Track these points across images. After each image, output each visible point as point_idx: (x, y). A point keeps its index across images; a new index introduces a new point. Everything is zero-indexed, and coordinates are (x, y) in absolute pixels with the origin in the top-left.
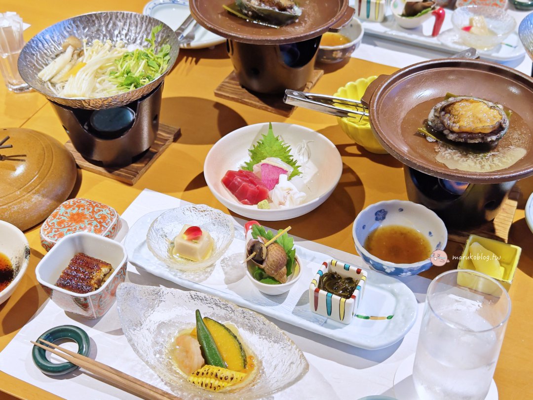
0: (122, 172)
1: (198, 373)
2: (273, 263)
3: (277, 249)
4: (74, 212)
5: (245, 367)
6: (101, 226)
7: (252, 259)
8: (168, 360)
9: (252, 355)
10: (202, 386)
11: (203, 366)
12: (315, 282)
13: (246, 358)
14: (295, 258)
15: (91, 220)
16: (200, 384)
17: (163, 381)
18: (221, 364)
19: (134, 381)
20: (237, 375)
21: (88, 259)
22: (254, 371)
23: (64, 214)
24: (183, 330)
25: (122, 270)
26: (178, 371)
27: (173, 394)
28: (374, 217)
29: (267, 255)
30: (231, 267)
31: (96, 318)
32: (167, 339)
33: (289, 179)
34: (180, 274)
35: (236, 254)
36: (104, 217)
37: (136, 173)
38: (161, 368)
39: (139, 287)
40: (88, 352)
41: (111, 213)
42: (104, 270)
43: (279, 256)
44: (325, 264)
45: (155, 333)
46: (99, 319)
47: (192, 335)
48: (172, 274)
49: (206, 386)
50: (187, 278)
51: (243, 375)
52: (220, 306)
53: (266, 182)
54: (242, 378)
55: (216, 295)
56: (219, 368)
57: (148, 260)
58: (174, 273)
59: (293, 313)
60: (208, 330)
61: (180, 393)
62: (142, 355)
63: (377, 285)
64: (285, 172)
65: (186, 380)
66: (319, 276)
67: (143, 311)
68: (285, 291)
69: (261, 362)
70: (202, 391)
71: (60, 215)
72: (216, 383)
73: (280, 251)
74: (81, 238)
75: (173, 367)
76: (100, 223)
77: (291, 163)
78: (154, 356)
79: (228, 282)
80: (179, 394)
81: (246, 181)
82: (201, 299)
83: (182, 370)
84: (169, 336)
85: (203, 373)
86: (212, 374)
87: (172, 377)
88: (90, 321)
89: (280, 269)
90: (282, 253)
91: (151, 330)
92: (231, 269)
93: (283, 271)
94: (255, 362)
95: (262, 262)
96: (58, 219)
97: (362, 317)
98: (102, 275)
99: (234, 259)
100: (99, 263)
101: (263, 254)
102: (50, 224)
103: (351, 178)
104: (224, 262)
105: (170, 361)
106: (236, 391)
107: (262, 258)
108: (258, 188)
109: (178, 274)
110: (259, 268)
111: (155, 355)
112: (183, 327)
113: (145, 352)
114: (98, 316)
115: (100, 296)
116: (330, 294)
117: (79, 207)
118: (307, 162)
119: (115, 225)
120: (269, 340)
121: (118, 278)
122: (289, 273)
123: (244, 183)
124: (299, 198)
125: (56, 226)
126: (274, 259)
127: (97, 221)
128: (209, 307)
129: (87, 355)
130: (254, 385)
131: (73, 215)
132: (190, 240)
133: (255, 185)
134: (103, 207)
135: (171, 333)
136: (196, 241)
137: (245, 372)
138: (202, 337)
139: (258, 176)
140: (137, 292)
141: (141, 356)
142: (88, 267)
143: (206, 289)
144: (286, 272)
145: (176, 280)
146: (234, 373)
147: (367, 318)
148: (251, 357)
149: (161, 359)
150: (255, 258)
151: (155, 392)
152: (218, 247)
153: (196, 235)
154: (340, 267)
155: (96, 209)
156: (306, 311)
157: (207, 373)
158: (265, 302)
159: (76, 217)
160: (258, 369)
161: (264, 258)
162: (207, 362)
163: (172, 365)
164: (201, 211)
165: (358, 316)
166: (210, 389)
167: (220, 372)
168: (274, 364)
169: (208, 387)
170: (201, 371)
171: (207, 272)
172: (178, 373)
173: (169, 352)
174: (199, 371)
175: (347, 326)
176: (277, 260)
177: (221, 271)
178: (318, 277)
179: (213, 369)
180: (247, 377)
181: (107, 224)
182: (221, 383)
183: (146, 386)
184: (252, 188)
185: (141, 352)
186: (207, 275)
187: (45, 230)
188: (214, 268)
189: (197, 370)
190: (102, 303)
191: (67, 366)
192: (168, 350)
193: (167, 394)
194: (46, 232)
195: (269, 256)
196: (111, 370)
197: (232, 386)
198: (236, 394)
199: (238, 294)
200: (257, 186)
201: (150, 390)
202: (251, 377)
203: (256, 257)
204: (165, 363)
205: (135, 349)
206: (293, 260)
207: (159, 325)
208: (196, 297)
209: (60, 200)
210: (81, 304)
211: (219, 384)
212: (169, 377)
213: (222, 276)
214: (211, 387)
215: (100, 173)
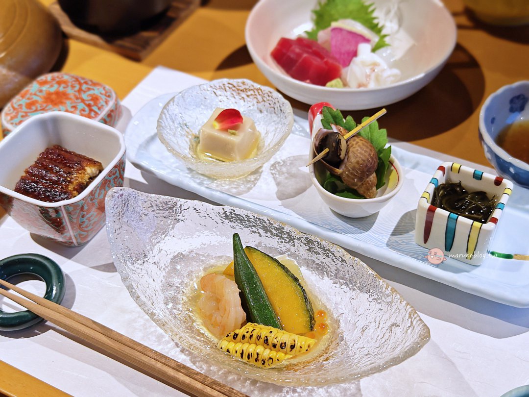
0: (127, 43)
1: (235, 336)
2: (357, 166)
3: (363, 145)
4: (53, 90)
5: (312, 328)
6: (91, 110)
7: (322, 159)
8: (186, 312)
9: (323, 309)
10: (242, 357)
11: (243, 325)
12: (427, 195)
13: (313, 314)
14: (389, 162)
15: (76, 101)
16: (239, 354)
17: (178, 347)
18: (274, 322)
19: (131, 345)
20: (302, 341)
21: (66, 154)
22: (327, 336)
23: (38, 93)
24: (212, 266)
25: (117, 169)
26: (202, 331)
27: (194, 367)
28: (508, 106)
29: (347, 152)
30: (286, 174)
31: (76, 244)
32: (186, 280)
33: (374, 50)
34: (208, 183)
35: (294, 157)
36: (95, 99)
37: (146, 44)
38: (175, 325)
39: (142, 196)
40: (59, 296)
41: (106, 92)
42: (90, 170)
43: (366, 154)
44: (441, 168)
45: (167, 270)
46: (81, 246)
47: (226, 273)
48: (195, 182)
49: (249, 358)
50: (219, 189)
51: (311, 341)
52: (271, 232)
53: (337, 56)
54: (309, 346)
55: (263, 214)
56: (272, 329)
57: (160, 161)
58: (198, 181)
59: (388, 245)
60: (253, 267)
61: (205, 367)
62: (144, 304)
63: (520, 206)
64: (367, 40)
65: (215, 347)
66: (433, 187)
67: (149, 235)
68: (372, 212)
69: (337, 322)
70: (242, 366)
71: (31, 94)
72: (266, 353)
73: (367, 147)
74: (55, 121)
75: (195, 324)
76: (89, 106)
77: (375, 28)
78: (163, 306)
79: (282, 196)
80: (203, 369)
81: (307, 52)
82: (241, 220)
83: (208, 329)
84: (190, 274)
85: (244, 336)
86: (259, 337)
87: (192, 341)
88: (68, 249)
89: (368, 176)
90: (371, 150)
91: (162, 264)
92: (286, 178)
93: (372, 179)
94: (328, 322)
95: (338, 163)
96: (29, 99)
97: (500, 256)
98: (86, 178)
99: (291, 164)
100: (82, 161)
101: (341, 150)
102: (16, 106)
103: (462, 57)
104: (275, 168)
105: (191, 314)
106: (297, 368)
107: (339, 156)
108: (326, 63)
109: (205, 182)
110: (333, 175)
111: (167, 304)
112: (212, 262)
113: (150, 298)
114: (79, 240)
115: (80, 207)
116: (454, 216)
117: (59, 83)
118: (397, 32)
119: (112, 111)
120: (350, 286)
121: (110, 181)
122: (380, 184)
123: (305, 55)
124: (389, 77)
125: (24, 109)
126: (358, 159)
127: (85, 104)
128: (253, 232)
129: (58, 301)
130: (327, 359)
131: (50, 94)
132: (225, 130)
133: (322, 57)
134: (95, 84)
135: (192, 272)
136: (234, 131)
137: (313, 337)
138: (244, 278)
139: (326, 46)
140: (140, 203)
141: (142, 305)
142: (65, 165)
143: (249, 205)
144: (375, 181)
145: (202, 190)
146: (296, 337)
147: (509, 257)
148: (321, 313)
149: (175, 311)
150: (327, 158)
151: (164, 364)
152: (266, 144)
153: (233, 122)
154: (466, 174)
155: (84, 87)
156: (407, 244)
157: (251, 337)
158: (341, 228)
159: (54, 97)
160: (334, 332)
161: (342, 156)
162: (250, 319)
163: (193, 321)
164: (241, 90)
165: (493, 253)
166: (255, 363)
167: (272, 335)
168: (360, 325)
169: (252, 360)
170: (241, 332)
171: (249, 181)
172: (203, 334)
173: (189, 300)
174: (237, 331)
175: (478, 269)
176: (364, 161)
177: (270, 179)
178: (431, 188)
179: (262, 330)
180: (316, 344)
181: (99, 109)
182: (273, 354)
183: (149, 354)
184: (316, 61)
185: (143, 298)
186: (249, 186)
187: (7, 114)
188: (260, 176)
189: (234, 330)
190: (84, 219)
191: (24, 316)
192: (187, 297)
193: (184, 367)
194: (9, 118)
195: (351, 154)
196: (94, 326)
197: (291, 358)
198: (298, 373)
199: (299, 215)
200: (325, 60)
201: (157, 360)
202: (322, 346)
203: (330, 155)
204: (182, 317)
205: (133, 294)
206: (387, 163)
207: (175, 257)
208: (233, 215)
209: (33, 75)
210: (50, 220)
211: (271, 356)
212: (189, 340)
213: (274, 188)
214: (256, 360)
215: (95, 44)
